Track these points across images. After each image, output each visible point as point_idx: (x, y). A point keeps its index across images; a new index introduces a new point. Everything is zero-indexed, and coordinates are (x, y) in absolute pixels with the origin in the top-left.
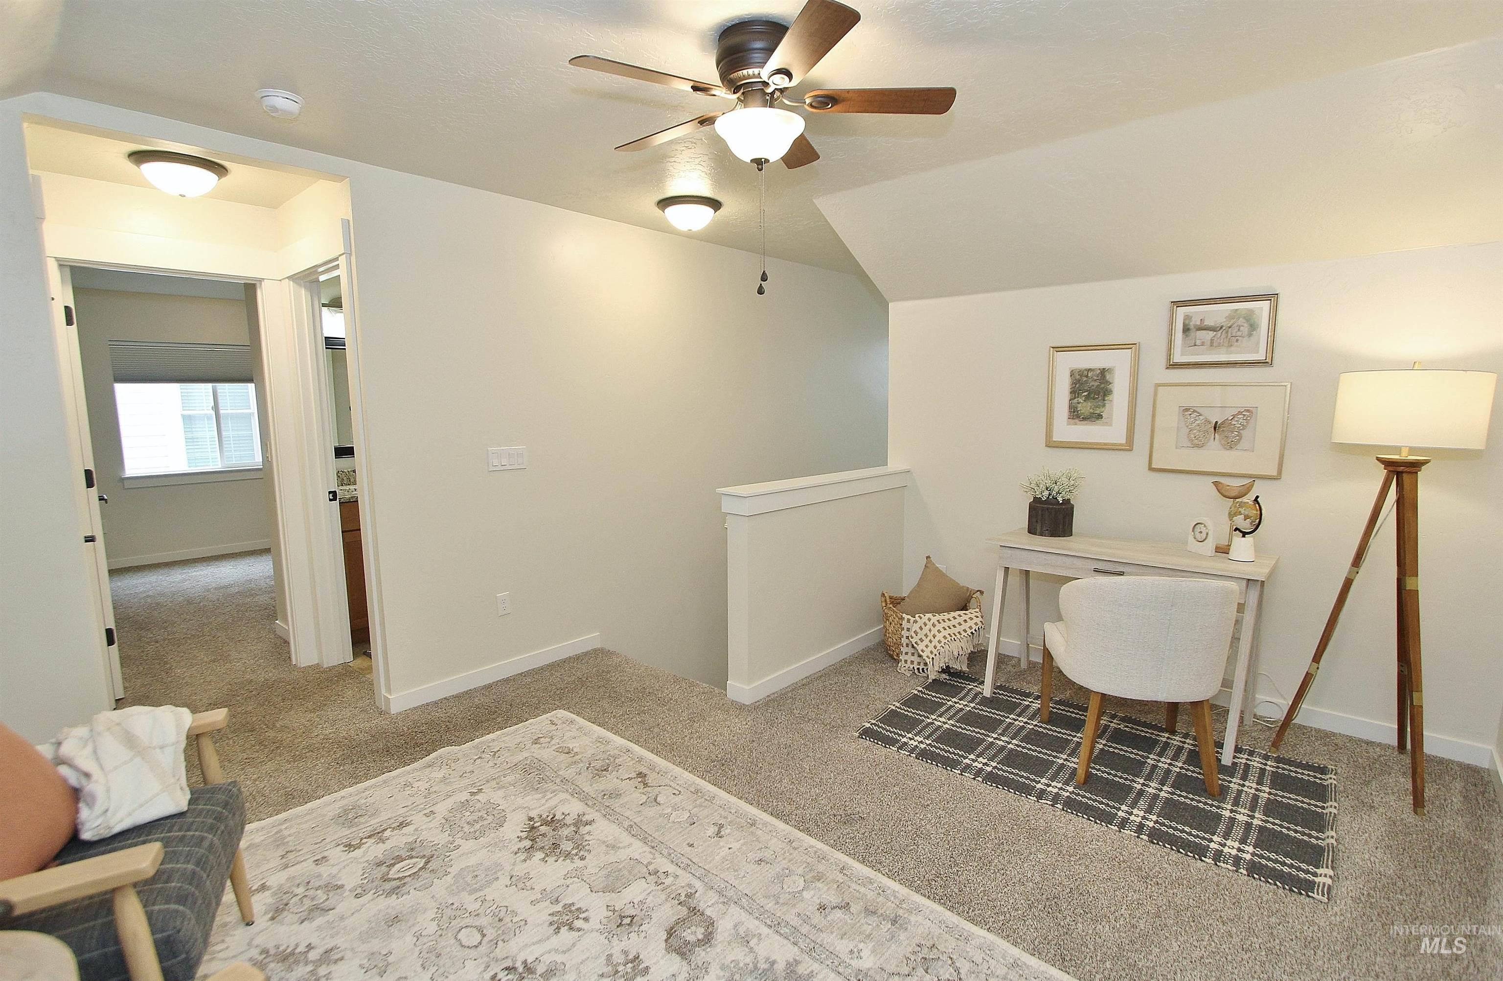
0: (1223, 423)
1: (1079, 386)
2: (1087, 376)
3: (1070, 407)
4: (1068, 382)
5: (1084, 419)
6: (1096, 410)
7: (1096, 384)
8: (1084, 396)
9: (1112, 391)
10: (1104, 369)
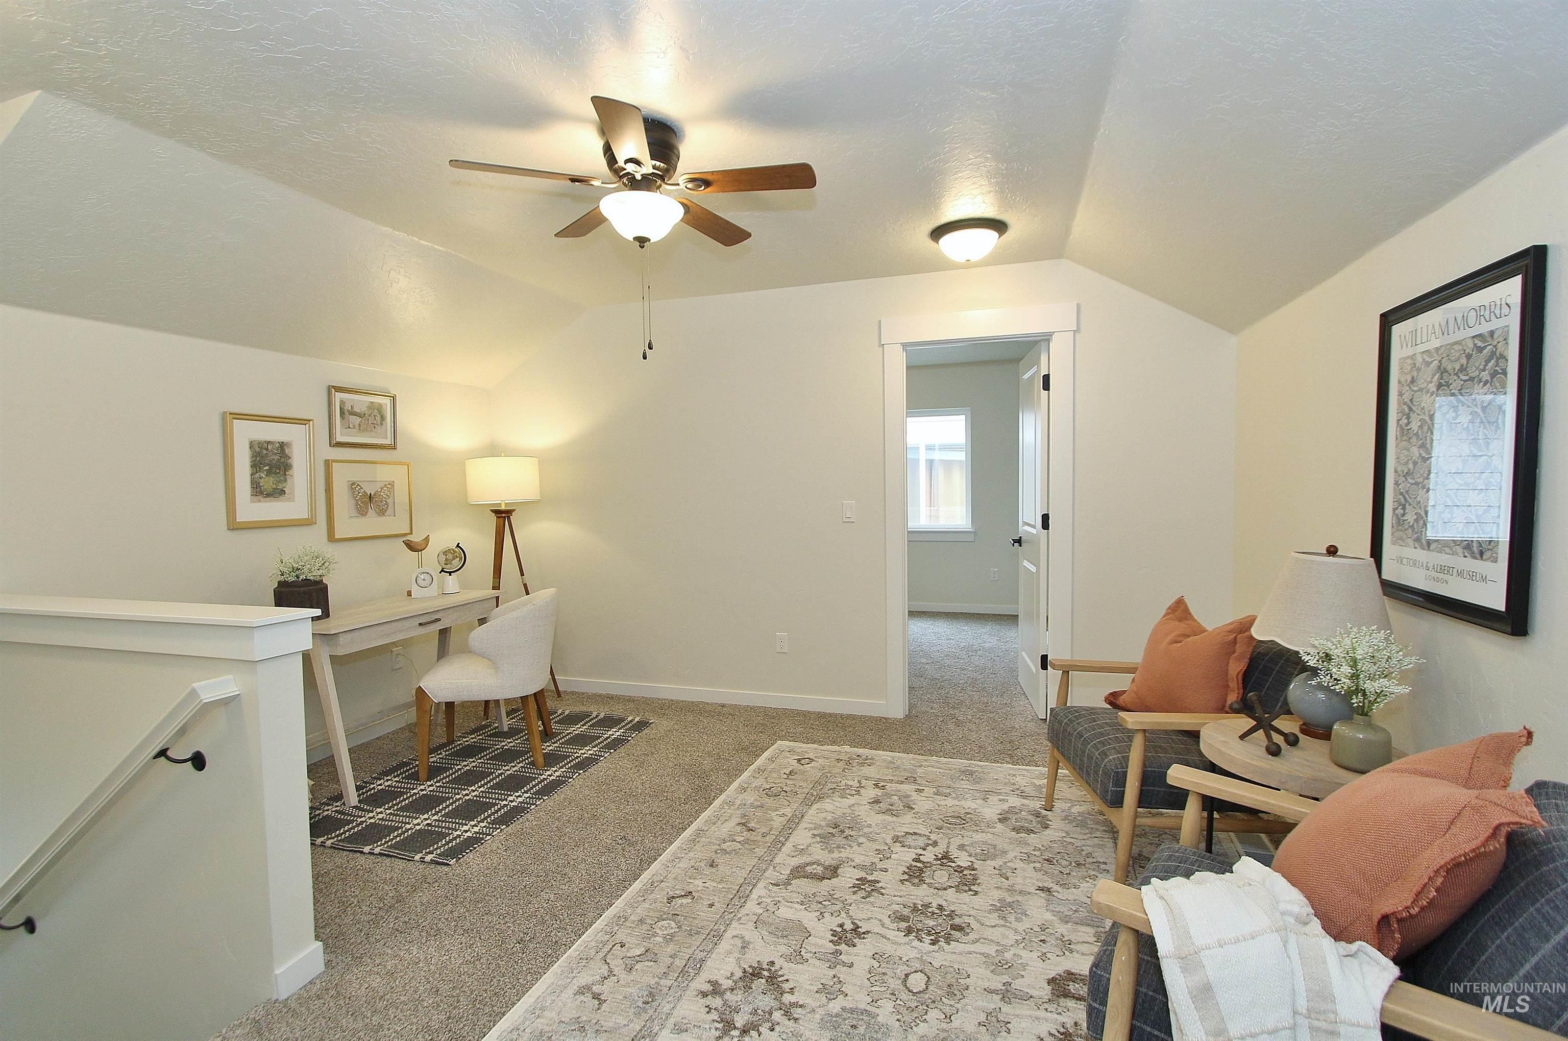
0: (375, 494)
1: (260, 460)
2: (267, 449)
3: (252, 483)
4: (248, 454)
5: (268, 495)
6: (278, 486)
7: (276, 457)
8: (265, 470)
9: (291, 466)
10: (283, 443)
